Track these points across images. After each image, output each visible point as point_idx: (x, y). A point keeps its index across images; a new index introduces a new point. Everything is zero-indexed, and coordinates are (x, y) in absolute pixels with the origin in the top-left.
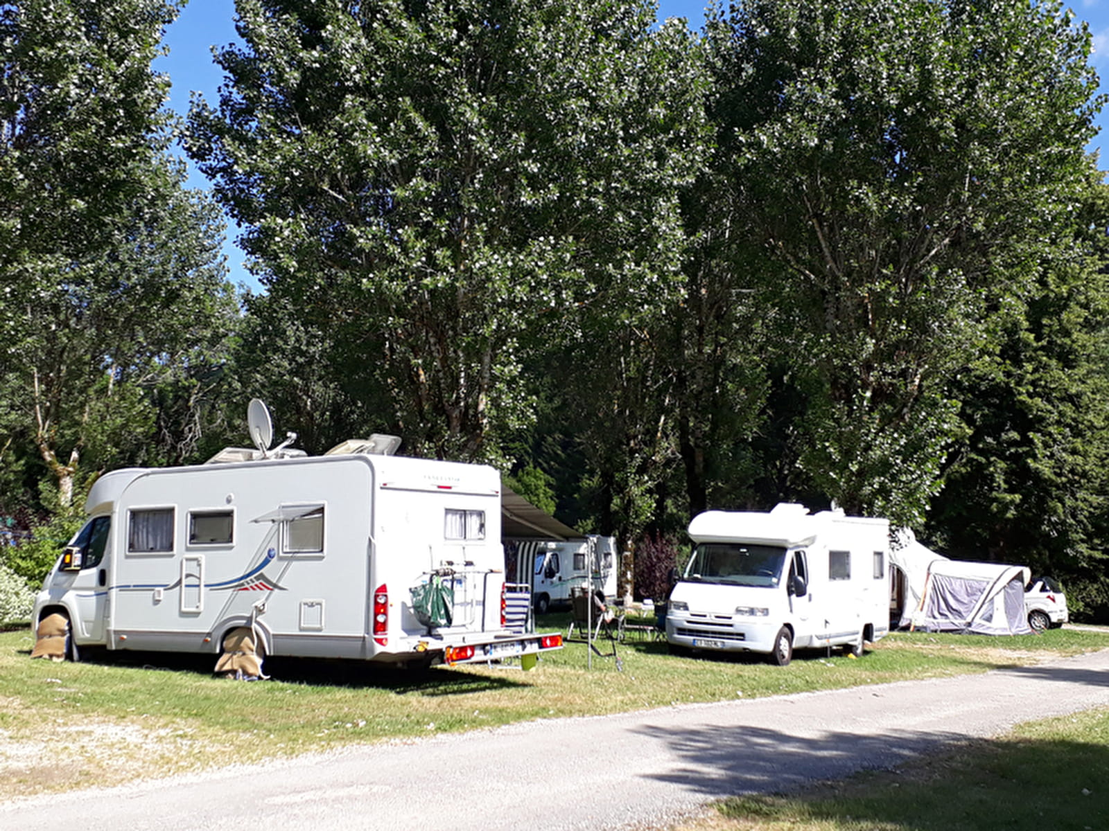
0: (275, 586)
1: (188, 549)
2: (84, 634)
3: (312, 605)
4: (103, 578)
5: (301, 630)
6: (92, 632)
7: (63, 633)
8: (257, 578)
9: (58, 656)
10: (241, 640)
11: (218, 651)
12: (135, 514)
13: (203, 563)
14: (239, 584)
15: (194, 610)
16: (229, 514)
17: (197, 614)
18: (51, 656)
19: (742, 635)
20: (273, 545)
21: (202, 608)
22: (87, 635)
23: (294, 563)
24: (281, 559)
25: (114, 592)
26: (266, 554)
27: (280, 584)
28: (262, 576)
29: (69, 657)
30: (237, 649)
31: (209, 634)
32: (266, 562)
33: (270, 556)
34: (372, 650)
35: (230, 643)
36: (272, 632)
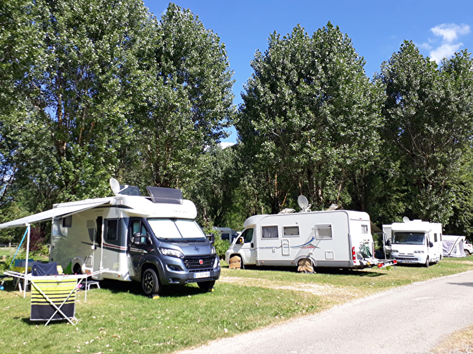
0: (316, 247)
1: (283, 237)
2: (246, 262)
3: (330, 252)
4: (252, 245)
5: (326, 259)
6: (249, 261)
7: (239, 261)
8: (309, 244)
9: (238, 268)
10: (305, 262)
11: (297, 265)
12: (263, 228)
13: (289, 241)
14: (303, 246)
15: (287, 254)
16: (297, 227)
17: (288, 255)
18: (236, 268)
19: (417, 259)
20: (314, 235)
21: (290, 253)
22: (248, 262)
23: (322, 241)
24: (317, 239)
25: (258, 250)
26: (311, 238)
27: (317, 247)
28: (311, 244)
29: (242, 268)
30: (304, 264)
31: (294, 261)
32: (312, 240)
33: (313, 239)
34: (353, 264)
35: (302, 263)
36: (316, 260)
